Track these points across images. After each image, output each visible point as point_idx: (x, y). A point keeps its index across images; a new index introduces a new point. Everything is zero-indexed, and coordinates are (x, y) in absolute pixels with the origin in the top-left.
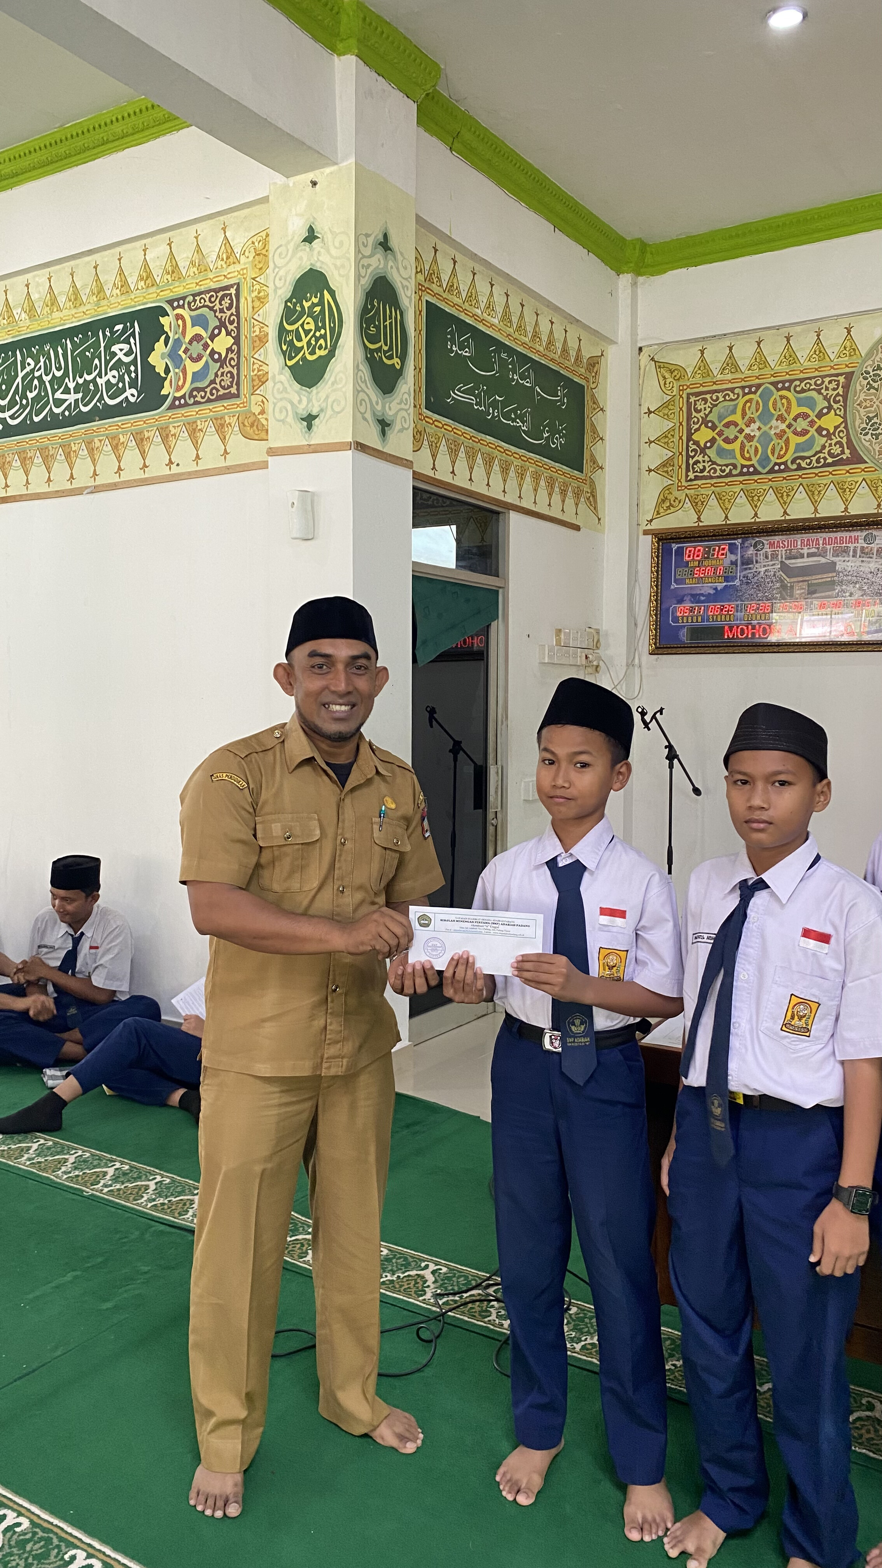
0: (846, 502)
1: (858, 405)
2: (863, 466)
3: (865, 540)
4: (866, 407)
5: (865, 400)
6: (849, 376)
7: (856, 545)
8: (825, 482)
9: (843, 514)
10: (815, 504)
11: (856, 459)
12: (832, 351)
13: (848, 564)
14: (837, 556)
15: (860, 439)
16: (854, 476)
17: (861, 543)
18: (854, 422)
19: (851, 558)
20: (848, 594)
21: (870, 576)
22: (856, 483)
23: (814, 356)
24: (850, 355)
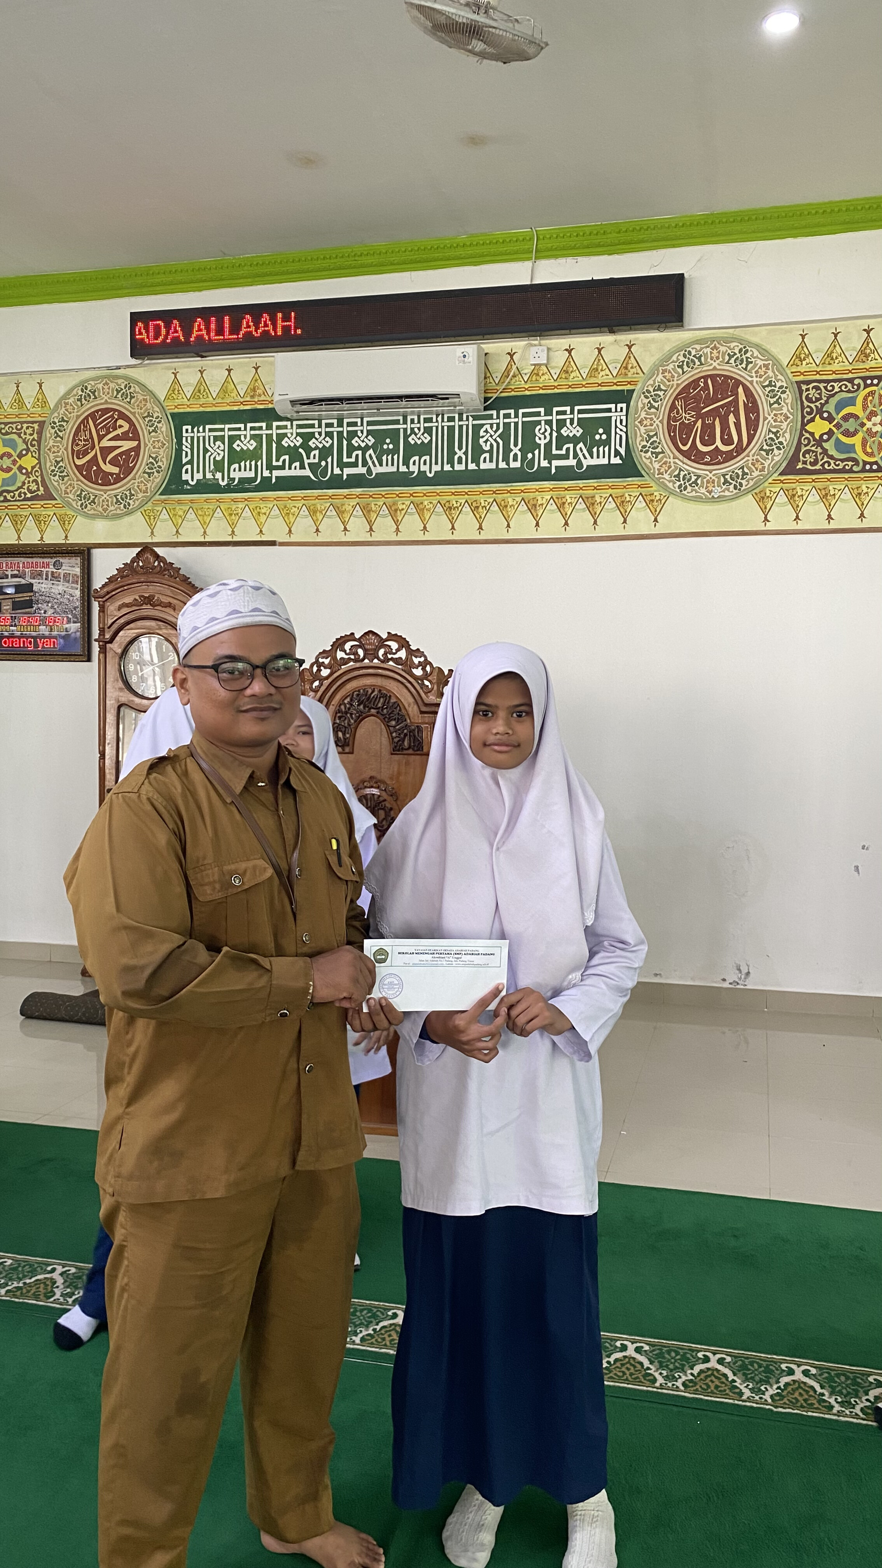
0: (42, 532)
1: (48, 450)
2: (54, 502)
3: (54, 566)
4: (54, 452)
5: (54, 446)
6: (42, 424)
7: (47, 569)
8: (25, 514)
9: (40, 542)
10: (18, 532)
11: (49, 496)
12: (29, 401)
13: (43, 585)
14: (34, 578)
15: (50, 479)
16: (47, 510)
17: (52, 569)
18: (45, 464)
19: (44, 581)
20: (42, 612)
21: (59, 596)
22: (49, 516)
23: (15, 404)
24: (42, 407)
